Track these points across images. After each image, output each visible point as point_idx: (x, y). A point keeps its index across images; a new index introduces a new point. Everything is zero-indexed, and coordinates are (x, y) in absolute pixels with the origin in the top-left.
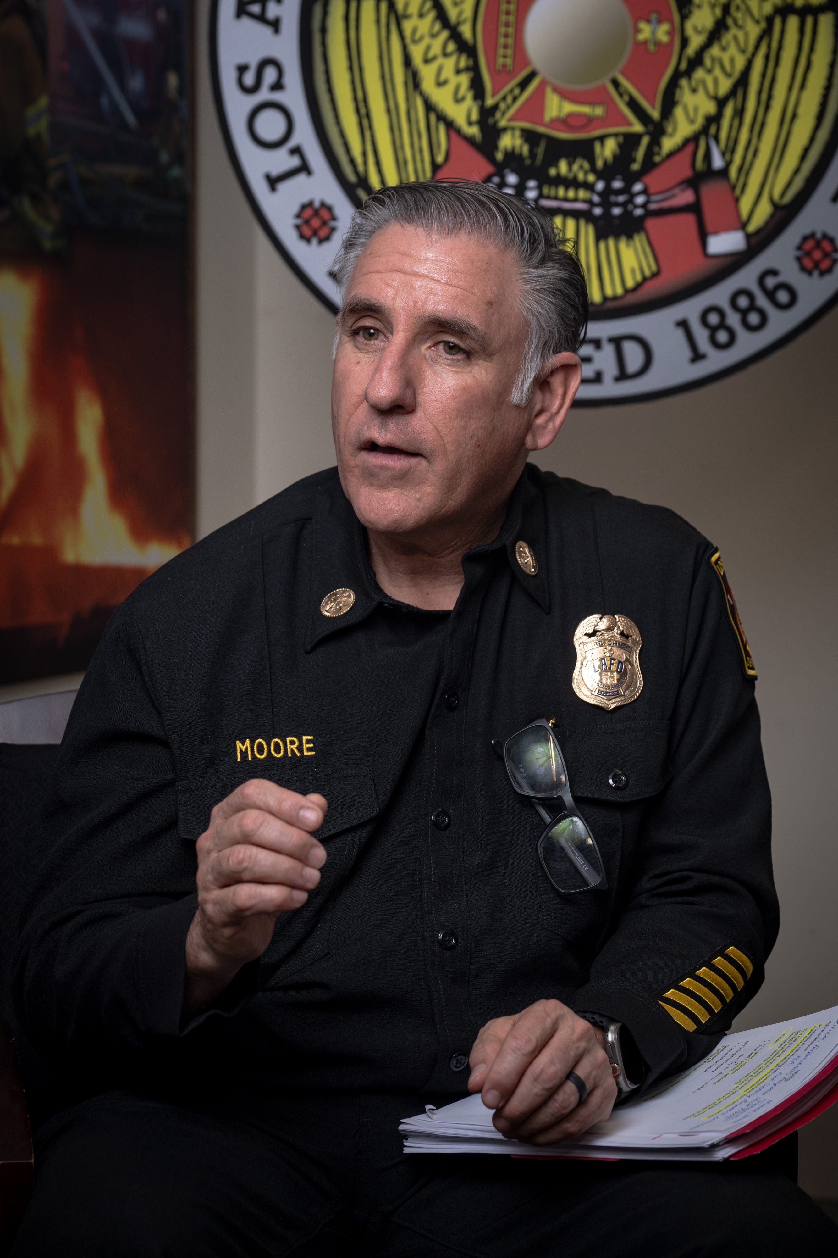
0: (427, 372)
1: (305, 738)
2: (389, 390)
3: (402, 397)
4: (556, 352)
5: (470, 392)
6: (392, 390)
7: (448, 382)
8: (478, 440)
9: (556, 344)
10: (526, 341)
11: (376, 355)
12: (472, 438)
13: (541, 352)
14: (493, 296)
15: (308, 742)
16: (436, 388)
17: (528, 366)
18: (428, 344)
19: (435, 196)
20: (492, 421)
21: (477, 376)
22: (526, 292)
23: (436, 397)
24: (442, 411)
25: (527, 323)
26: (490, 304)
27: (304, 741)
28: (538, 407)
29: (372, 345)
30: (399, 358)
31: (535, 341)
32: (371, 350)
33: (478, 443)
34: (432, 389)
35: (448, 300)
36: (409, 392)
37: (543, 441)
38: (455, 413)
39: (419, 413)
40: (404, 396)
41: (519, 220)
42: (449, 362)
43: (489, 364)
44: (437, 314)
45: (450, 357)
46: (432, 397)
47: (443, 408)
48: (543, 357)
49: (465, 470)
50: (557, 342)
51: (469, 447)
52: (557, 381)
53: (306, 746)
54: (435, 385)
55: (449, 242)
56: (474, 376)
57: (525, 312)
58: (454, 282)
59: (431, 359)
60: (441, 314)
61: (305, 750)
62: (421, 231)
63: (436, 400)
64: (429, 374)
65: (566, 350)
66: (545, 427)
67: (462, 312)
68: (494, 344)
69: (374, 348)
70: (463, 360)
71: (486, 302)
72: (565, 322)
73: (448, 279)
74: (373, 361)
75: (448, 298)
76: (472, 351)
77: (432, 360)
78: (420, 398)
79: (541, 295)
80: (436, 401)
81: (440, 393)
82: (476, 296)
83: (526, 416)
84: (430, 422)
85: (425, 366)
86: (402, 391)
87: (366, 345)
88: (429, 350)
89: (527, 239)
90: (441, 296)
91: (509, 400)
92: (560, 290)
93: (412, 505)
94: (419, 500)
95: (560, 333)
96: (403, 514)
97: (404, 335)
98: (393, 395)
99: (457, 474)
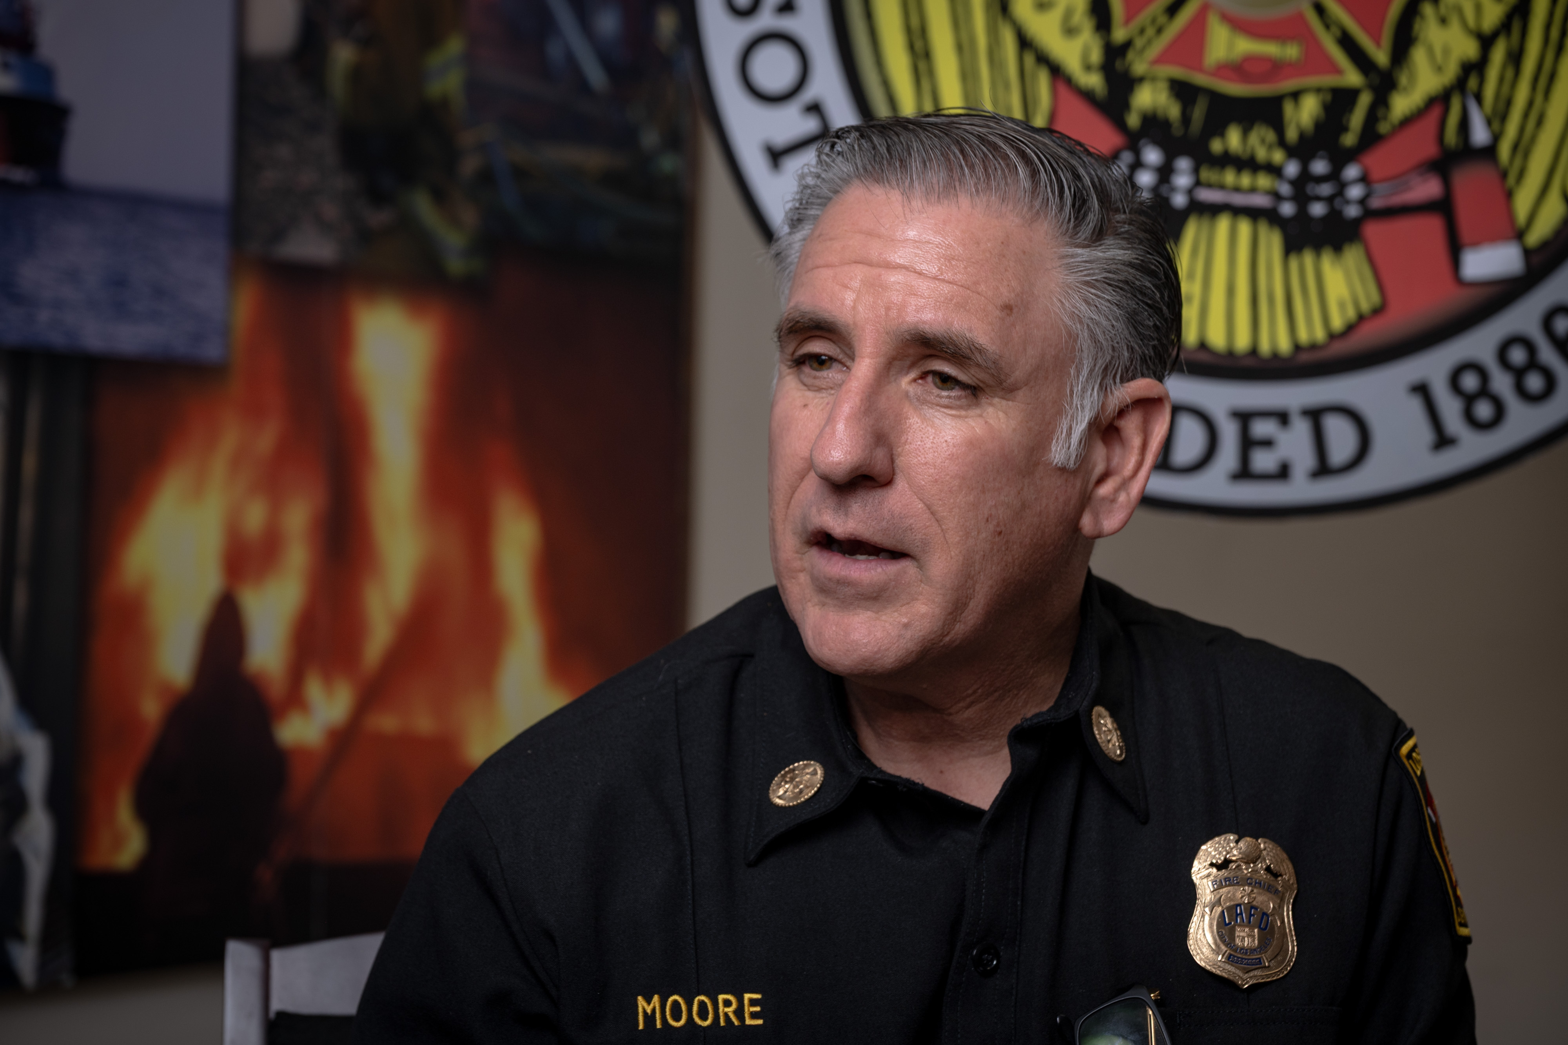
0: (911, 419)
1: (747, 996)
2: (846, 452)
3: (868, 462)
4: (1126, 378)
5: (980, 448)
6: (850, 451)
7: (944, 433)
8: (998, 525)
9: (1126, 367)
10: (1072, 364)
11: (833, 394)
12: (987, 520)
13: (1099, 381)
14: (1013, 295)
15: (753, 1002)
16: (925, 444)
17: (1077, 405)
18: (913, 375)
19: (918, 137)
20: (1019, 493)
21: (991, 421)
22: (1070, 287)
23: (925, 458)
24: (936, 481)
25: (1073, 337)
26: (1008, 308)
27: (746, 1002)
28: (1099, 469)
29: (825, 378)
30: (862, 400)
31: (1087, 363)
32: (824, 387)
33: (999, 529)
34: (919, 445)
35: (938, 304)
36: (880, 454)
37: (1110, 523)
38: (957, 483)
39: (900, 484)
40: (871, 461)
41: (1055, 172)
42: (945, 401)
43: (1010, 403)
44: (921, 326)
45: (945, 393)
46: (919, 458)
47: (937, 475)
48: (1104, 389)
49: (979, 573)
50: (1128, 364)
51: (984, 535)
52: (1131, 425)
53: (749, 1010)
54: (924, 439)
55: (940, 211)
56: (986, 422)
57: (1067, 320)
58: (948, 276)
59: (917, 398)
60: (927, 326)
61: (747, 1015)
62: (896, 196)
63: (927, 462)
64: (914, 421)
65: (1143, 375)
66: (1112, 500)
67: (960, 323)
68: (1017, 373)
69: (828, 382)
70: (966, 397)
71: (1001, 306)
72: (1139, 333)
73: (939, 270)
74: (828, 404)
75: (939, 302)
76: (981, 385)
77: (918, 400)
78: (900, 462)
79: (1093, 291)
80: (926, 464)
81: (931, 450)
82: (984, 297)
83: (1078, 484)
84: (918, 498)
85: (908, 410)
86: (867, 452)
87: (815, 378)
88: (914, 384)
89: (1069, 202)
90: (927, 298)
91: (1047, 460)
92: (1126, 282)
93: (892, 634)
94: (906, 626)
95: (1131, 349)
96: (876, 650)
97: (870, 363)
98: (853, 459)
99: (966, 581)
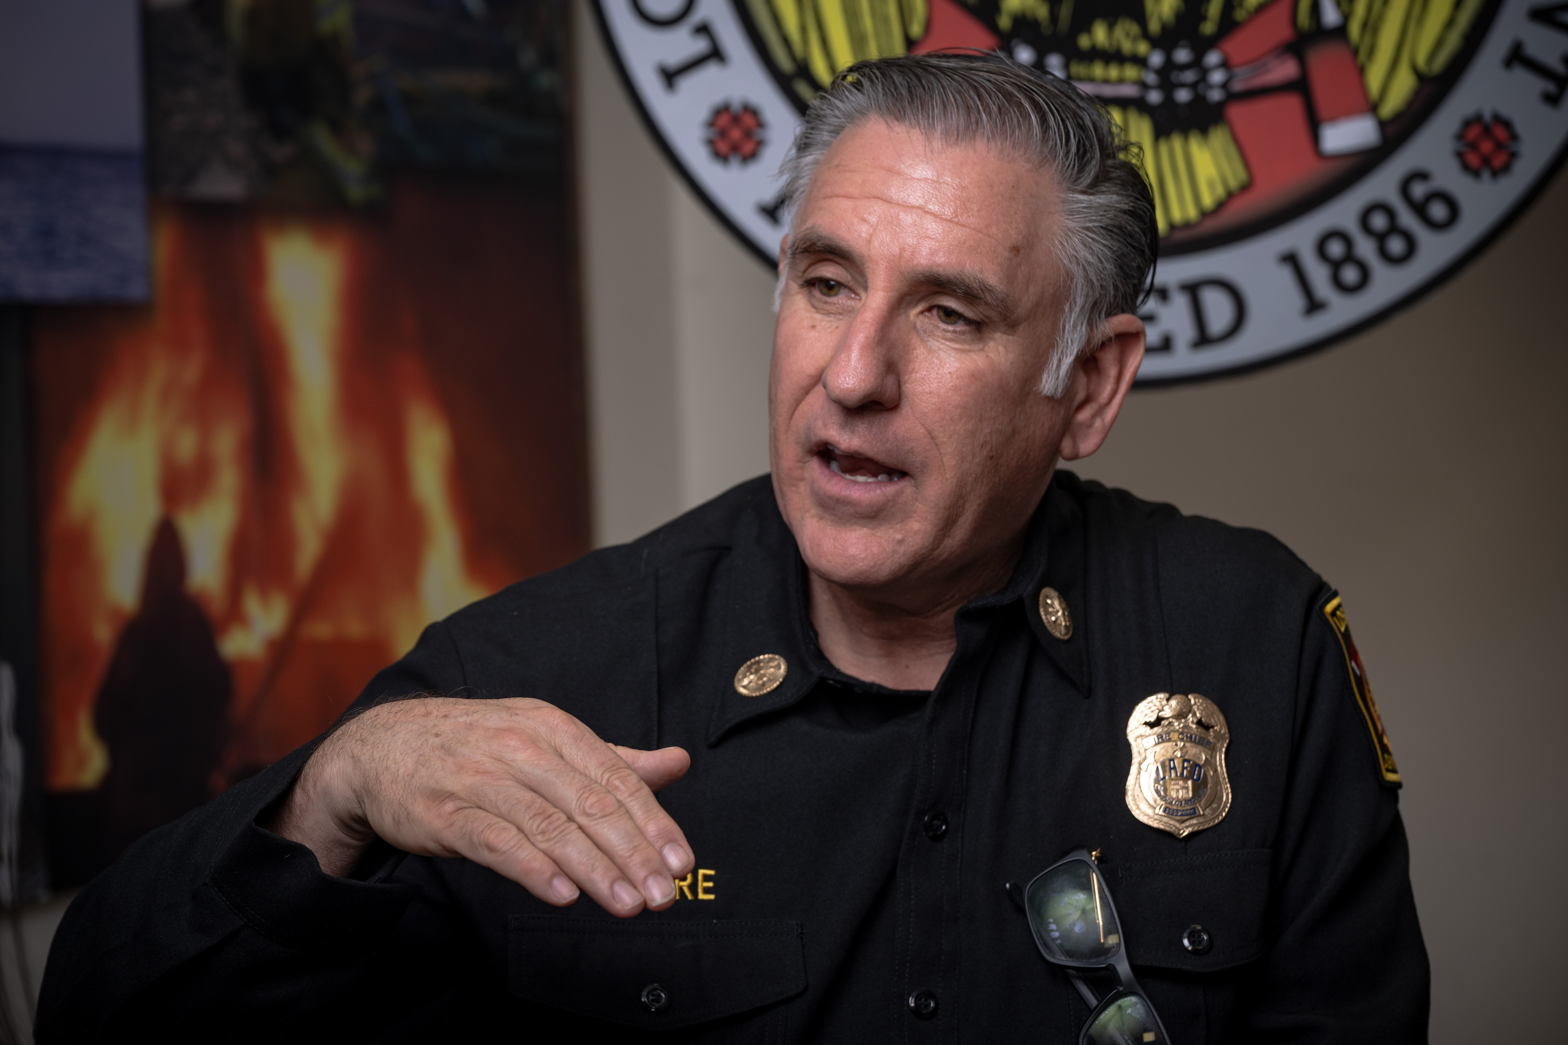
0: (917, 350)
1: (701, 872)
2: (861, 380)
3: (879, 389)
4: (1109, 314)
5: (981, 380)
6: (864, 380)
7: (948, 365)
8: (991, 450)
9: (1110, 303)
10: (1066, 302)
11: (842, 320)
12: (982, 446)
13: (1087, 317)
14: (1020, 237)
15: (706, 878)
16: (930, 374)
17: (1067, 339)
18: (920, 308)
19: (939, 81)
20: (1011, 421)
21: (992, 355)
22: (1069, 230)
23: (930, 387)
24: (939, 409)
25: (1069, 276)
26: (1016, 249)
27: (700, 877)
28: (1081, 396)
29: (835, 304)
30: (876, 331)
31: (1080, 301)
32: (832, 311)
33: (991, 454)
34: (925, 375)
35: (952, 247)
36: (890, 381)
37: (1087, 445)
38: (958, 411)
39: (906, 409)
40: (882, 389)
41: (1064, 121)
43: (1010, 338)
45: (950, 328)
46: (925, 387)
47: (940, 404)
48: (1091, 324)
49: (970, 493)
50: (1112, 301)
51: (978, 460)
52: (1109, 358)
53: (702, 885)
54: (929, 369)
55: (958, 152)
56: (987, 356)
57: (1066, 262)
58: (963, 219)
59: (923, 330)
61: (700, 890)
64: (920, 352)
65: (1123, 311)
66: (1090, 426)
67: (973, 265)
68: (1020, 309)
69: (837, 308)
70: (970, 332)
71: (1010, 247)
72: (1124, 272)
73: (954, 213)
74: (837, 328)
75: (953, 244)
76: (986, 320)
77: (925, 332)
78: (907, 389)
79: (1090, 234)
80: (930, 393)
81: (936, 381)
82: (995, 239)
83: (1062, 412)
84: (920, 423)
85: (915, 340)
86: (880, 379)
87: (826, 303)
88: (921, 317)
89: (1074, 149)
90: (942, 240)
91: (1038, 389)
92: (1120, 228)
93: (888, 549)
94: (900, 542)
95: (1116, 287)
96: (872, 564)
97: (884, 296)
98: (867, 387)
99: (958, 501)
